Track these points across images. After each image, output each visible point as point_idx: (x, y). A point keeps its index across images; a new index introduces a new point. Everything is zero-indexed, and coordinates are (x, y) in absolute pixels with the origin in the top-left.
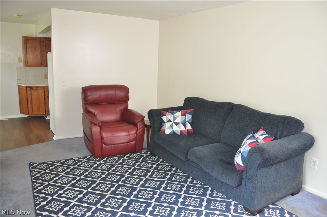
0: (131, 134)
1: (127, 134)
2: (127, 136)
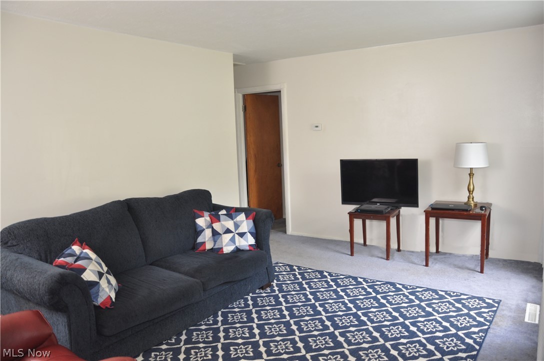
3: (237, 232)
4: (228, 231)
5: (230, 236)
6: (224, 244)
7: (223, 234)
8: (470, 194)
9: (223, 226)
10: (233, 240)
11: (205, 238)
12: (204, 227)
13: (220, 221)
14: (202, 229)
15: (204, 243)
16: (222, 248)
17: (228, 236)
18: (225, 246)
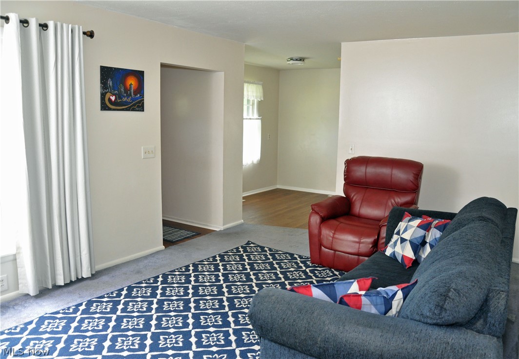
0: (363, 243)
1: (357, 240)
2: (355, 244)
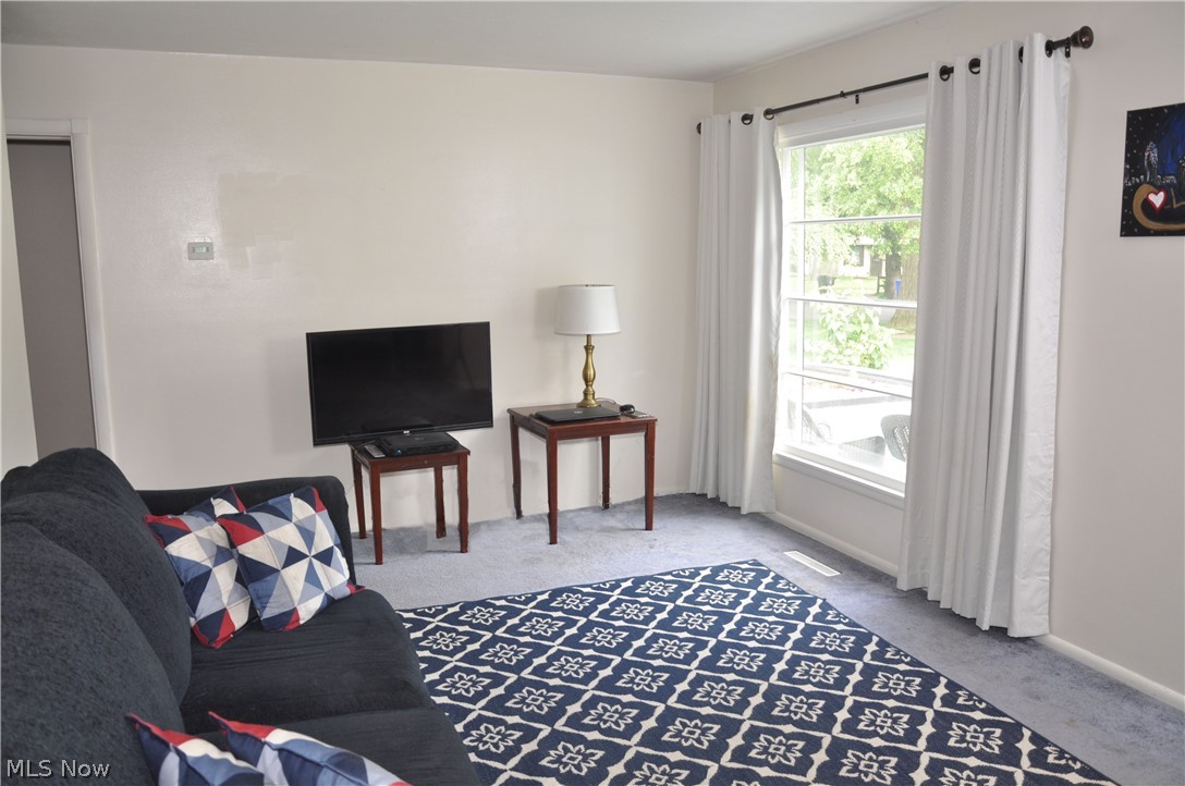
3: (313, 553)
4: (293, 556)
5: (300, 568)
6: (296, 597)
7: (284, 567)
8: (587, 385)
9: (275, 544)
10: (312, 578)
11: (219, 598)
12: (209, 564)
13: (263, 533)
14: (203, 571)
15: (223, 614)
16: (294, 611)
17: (297, 572)
18: (301, 601)
